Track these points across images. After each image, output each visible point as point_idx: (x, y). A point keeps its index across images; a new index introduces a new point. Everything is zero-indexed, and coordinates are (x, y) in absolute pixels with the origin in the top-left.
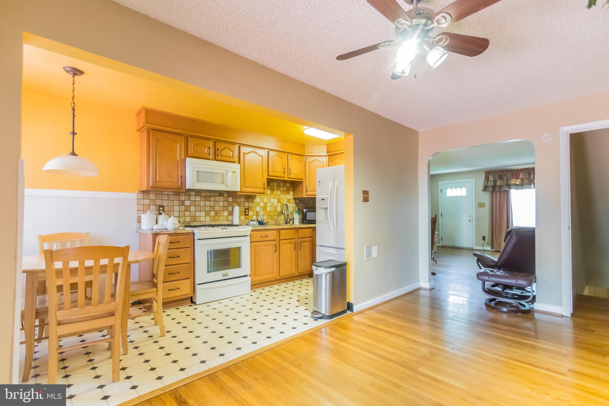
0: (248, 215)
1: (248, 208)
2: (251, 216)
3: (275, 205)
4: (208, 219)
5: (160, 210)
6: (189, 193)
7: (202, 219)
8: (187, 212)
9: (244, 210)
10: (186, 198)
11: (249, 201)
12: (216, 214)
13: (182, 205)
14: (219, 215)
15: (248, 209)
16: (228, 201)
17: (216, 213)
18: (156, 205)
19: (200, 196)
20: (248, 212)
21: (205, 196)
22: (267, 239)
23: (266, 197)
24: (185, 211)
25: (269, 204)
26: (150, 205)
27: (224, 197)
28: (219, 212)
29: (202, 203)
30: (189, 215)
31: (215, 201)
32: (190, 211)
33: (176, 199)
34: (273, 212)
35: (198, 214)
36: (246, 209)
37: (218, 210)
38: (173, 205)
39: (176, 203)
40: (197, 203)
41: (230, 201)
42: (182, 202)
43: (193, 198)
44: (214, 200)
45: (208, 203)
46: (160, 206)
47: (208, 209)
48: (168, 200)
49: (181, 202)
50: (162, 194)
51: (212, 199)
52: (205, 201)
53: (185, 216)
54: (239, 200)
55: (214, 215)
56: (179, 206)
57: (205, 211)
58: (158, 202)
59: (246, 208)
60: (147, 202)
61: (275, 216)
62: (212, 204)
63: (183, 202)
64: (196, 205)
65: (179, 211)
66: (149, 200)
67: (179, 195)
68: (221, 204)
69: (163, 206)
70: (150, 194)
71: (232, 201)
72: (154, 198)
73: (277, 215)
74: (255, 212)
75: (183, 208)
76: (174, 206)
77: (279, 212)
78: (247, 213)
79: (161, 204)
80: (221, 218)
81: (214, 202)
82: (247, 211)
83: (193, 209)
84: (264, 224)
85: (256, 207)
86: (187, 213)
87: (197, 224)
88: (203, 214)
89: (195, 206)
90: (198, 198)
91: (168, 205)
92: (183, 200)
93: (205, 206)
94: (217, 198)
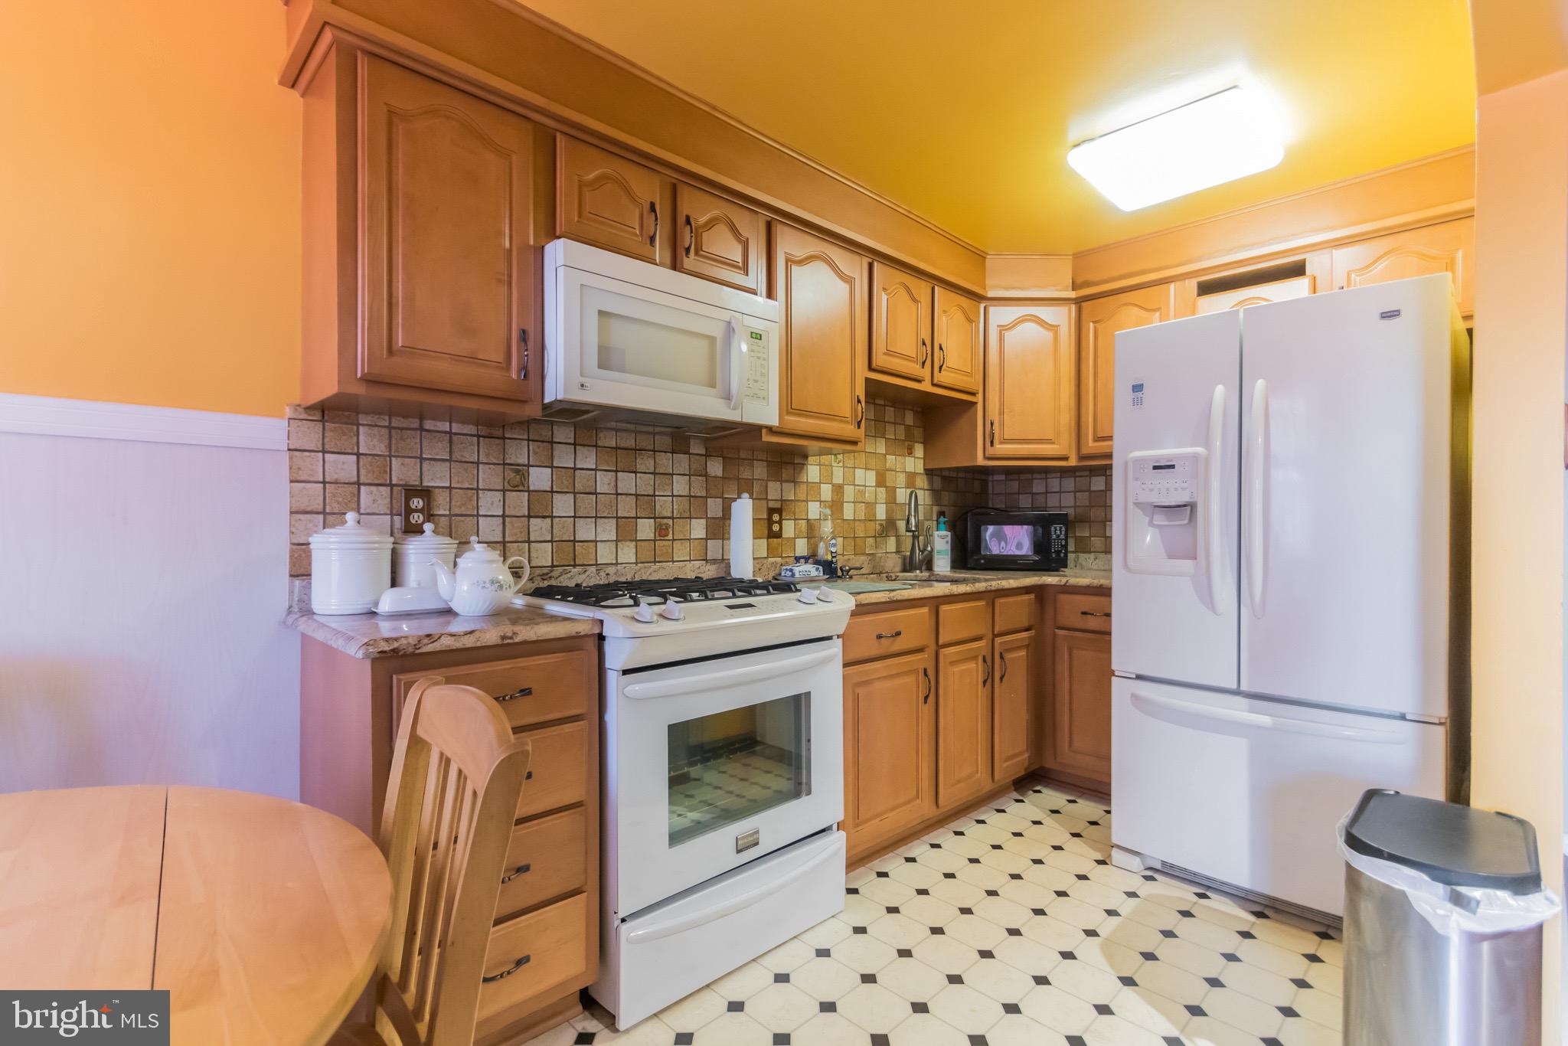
0: (778, 535)
1: (777, 505)
2: (788, 539)
3: (869, 496)
4: (627, 553)
5: (409, 511)
6: (546, 433)
7: (605, 554)
8: (539, 520)
9: (765, 516)
10: (535, 453)
11: (784, 476)
12: (661, 531)
13: (515, 488)
14: (670, 537)
15: (779, 511)
16: (706, 475)
17: (660, 524)
18: (391, 486)
19: (596, 446)
20: (780, 523)
21: (616, 448)
22: (899, 645)
23: (841, 464)
24: (529, 517)
25: (849, 492)
26: (359, 484)
27: (693, 458)
28: (670, 522)
29: (604, 482)
30: (549, 538)
31: (654, 473)
32: (552, 517)
33: (488, 455)
34: (862, 525)
35: (585, 531)
36: (771, 511)
37: (670, 515)
38: (475, 486)
39: (489, 476)
40: (582, 481)
41: (713, 475)
42: (517, 472)
43: (564, 458)
44: (652, 470)
45: (627, 482)
46: (411, 492)
47: (626, 507)
48: (450, 460)
49: (512, 475)
50: (421, 429)
51: (645, 463)
52: (616, 471)
53: (529, 542)
54: (746, 474)
55: (652, 536)
56: (504, 491)
57: (617, 518)
58: (402, 471)
59: (772, 505)
60: (343, 467)
61: (868, 539)
62: (645, 483)
63: (521, 472)
64: (579, 487)
65: (504, 516)
66: (355, 457)
67: (504, 438)
68: (680, 485)
69: (426, 493)
70: (358, 425)
71: (720, 474)
72: (380, 448)
73: (875, 537)
74: (803, 523)
75: (519, 502)
76: (477, 489)
77: (881, 525)
78: (776, 527)
79: (414, 481)
80: (681, 551)
81: (652, 476)
82: (776, 517)
83: (563, 505)
84: (840, 573)
85: (807, 501)
86: (539, 527)
87: (583, 576)
88: (608, 530)
89: (575, 493)
90: (587, 459)
91: (450, 488)
92: (520, 461)
93: (617, 494)
94: (665, 461)
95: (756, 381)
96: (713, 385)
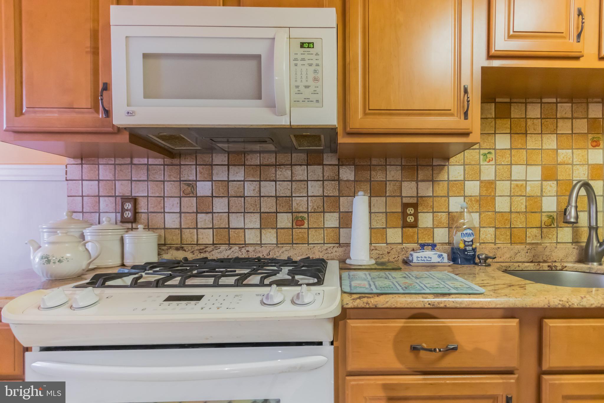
0: (414, 225)
1: (414, 201)
2: (426, 228)
3: (532, 189)
4: (270, 237)
5: (123, 210)
6: (207, 158)
7: (252, 237)
8: (203, 215)
9: (399, 210)
10: (201, 173)
11: (420, 177)
12: (298, 222)
13: (187, 196)
14: (306, 226)
15: (415, 206)
16: (339, 180)
17: (297, 217)
18: (116, 197)
19: (244, 165)
20: (416, 216)
21: (260, 165)
23: (493, 162)
24: (197, 213)
25: (503, 187)
26: (99, 196)
27: (326, 168)
28: (306, 215)
29: (250, 189)
30: (211, 226)
31: (291, 181)
32: (213, 213)
33: (170, 176)
34: (522, 217)
35: (236, 221)
36: (405, 206)
37: (305, 210)
38: (163, 195)
39: (170, 188)
40: (233, 189)
41: (345, 179)
42: (189, 185)
43: (220, 174)
44: (290, 179)
45: (268, 188)
46: (125, 199)
47: (268, 205)
48: (147, 181)
49: (184, 185)
50: (132, 163)
51: (285, 173)
52: (260, 181)
53: (197, 228)
54: (378, 176)
55: (290, 225)
56: (180, 197)
57: (261, 213)
58: (123, 188)
59: (405, 200)
60: (90, 187)
61: (529, 230)
62: (284, 189)
63: (192, 185)
64: (232, 193)
65: (180, 213)
66: (97, 182)
67: (180, 165)
68: (315, 189)
69: (135, 201)
70: (98, 164)
71: (352, 177)
72: (110, 177)
73: (541, 228)
74: (444, 217)
75: (190, 204)
76: (164, 197)
77: (550, 217)
78: (410, 219)
79: (128, 194)
80: (315, 236)
81: (290, 183)
82: (411, 211)
83: (220, 205)
84: (477, 260)
85: (448, 197)
86: (204, 219)
87: (229, 252)
88: (253, 221)
89: (228, 197)
90: (238, 174)
91: (148, 196)
92: (191, 178)
93: (260, 197)
94: (300, 172)
95: (307, 87)
96: (260, 98)
